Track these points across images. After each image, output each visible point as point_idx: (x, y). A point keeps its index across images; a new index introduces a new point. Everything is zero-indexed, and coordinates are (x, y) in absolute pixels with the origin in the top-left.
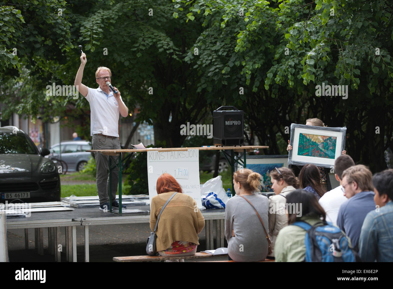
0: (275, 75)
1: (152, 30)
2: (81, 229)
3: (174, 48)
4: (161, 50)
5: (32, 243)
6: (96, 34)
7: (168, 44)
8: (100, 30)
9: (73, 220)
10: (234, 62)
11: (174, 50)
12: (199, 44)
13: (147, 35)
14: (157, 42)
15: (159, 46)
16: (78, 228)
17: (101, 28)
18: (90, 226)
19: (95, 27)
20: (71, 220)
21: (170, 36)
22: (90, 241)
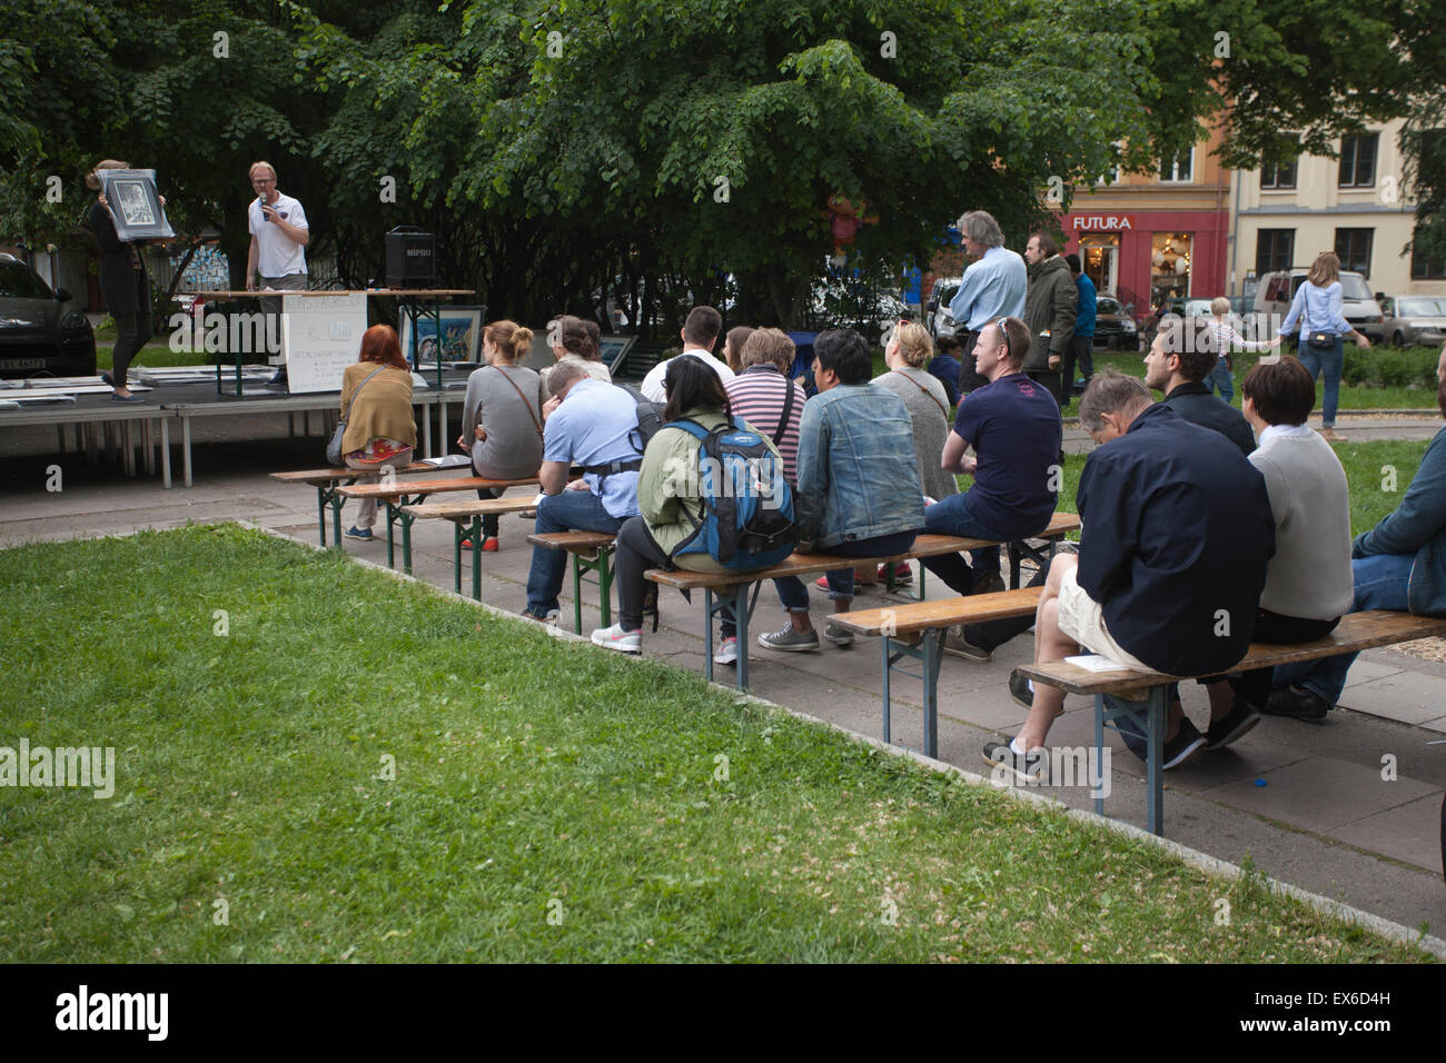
0: (466, 185)
1: (252, 101)
2: (176, 422)
3: (293, 133)
4: (270, 137)
5: (101, 442)
6: (162, 107)
7: (282, 128)
8: (167, 100)
9: (163, 408)
10: (394, 160)
11: (293, 137)
12: (337, 129)
13: (246, 110)
14: (262, 124)
15: (268, 129)
16: (171, 421)
17: (166, 95)
18: (191, 418)
19: (159, 95)
20: (158, 407)
21: (283, 112)
22: (192, 438)
